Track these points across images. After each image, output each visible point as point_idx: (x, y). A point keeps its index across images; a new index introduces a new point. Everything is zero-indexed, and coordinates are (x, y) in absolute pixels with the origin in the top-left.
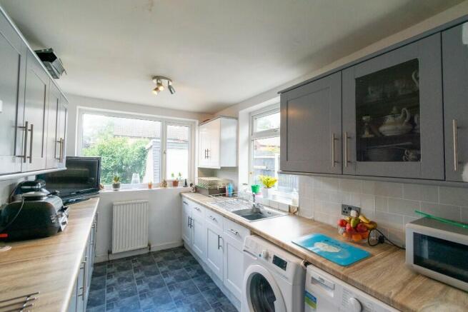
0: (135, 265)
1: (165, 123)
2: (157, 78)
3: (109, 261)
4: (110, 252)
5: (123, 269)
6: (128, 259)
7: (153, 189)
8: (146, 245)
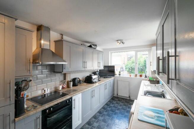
0: (123, 101)
1: (137, 51)
2: (117, 41)
3: (117, 97)
4: (117, 95)
5: (119, 100)
6: (123, 98)
7: (131, 77)
8: (128, 96)
